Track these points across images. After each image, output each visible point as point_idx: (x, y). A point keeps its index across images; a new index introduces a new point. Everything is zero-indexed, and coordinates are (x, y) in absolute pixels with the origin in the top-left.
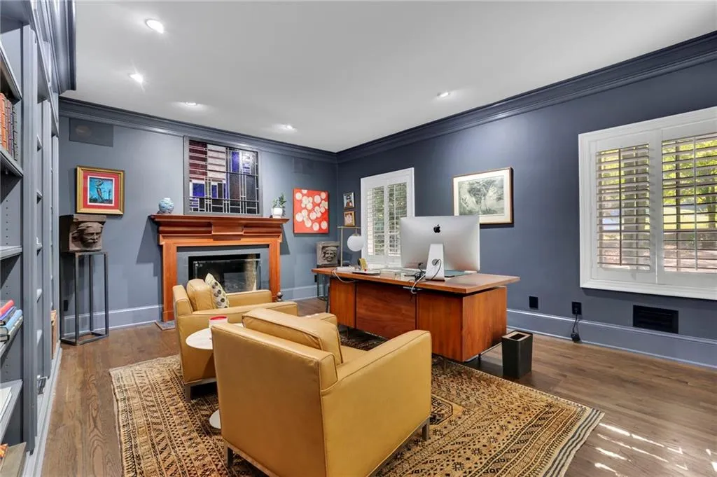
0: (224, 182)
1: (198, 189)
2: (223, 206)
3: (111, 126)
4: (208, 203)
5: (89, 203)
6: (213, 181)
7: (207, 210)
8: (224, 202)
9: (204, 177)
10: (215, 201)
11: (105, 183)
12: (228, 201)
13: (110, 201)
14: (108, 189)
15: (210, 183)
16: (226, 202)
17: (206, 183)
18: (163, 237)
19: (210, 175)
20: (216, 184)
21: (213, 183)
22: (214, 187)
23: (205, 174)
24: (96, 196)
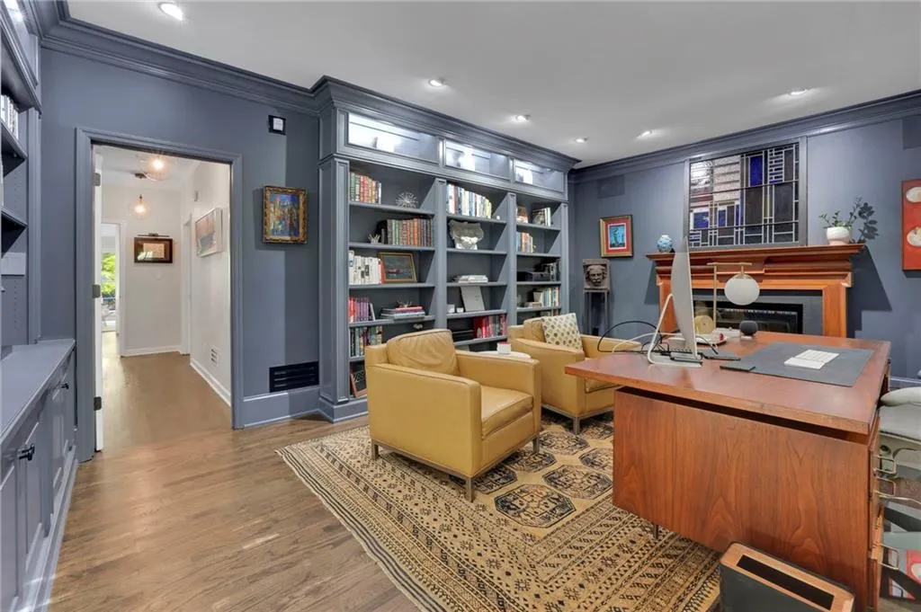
0: (738, 203)
1: (699, 220)
2: (734, 236)
3: (622, 176)
4: (713, 234)
5: (610, 249)
6: (720, 205)
7: (711, 244)
8: (735, 230)
9: (708, 203)
10: (722, 231)
11: (619, 228)
12: (742, 228)
13: (623, 245)
14: (622, 233)
15: (716, 209)
16: (739, 230)
17: (711, 210)
18: (661, 277)
19: (717, 198)
20: (724, 208)
21: (721, 208)
22: (722, 213)
23: (711, 198)
24: (614, 242)
